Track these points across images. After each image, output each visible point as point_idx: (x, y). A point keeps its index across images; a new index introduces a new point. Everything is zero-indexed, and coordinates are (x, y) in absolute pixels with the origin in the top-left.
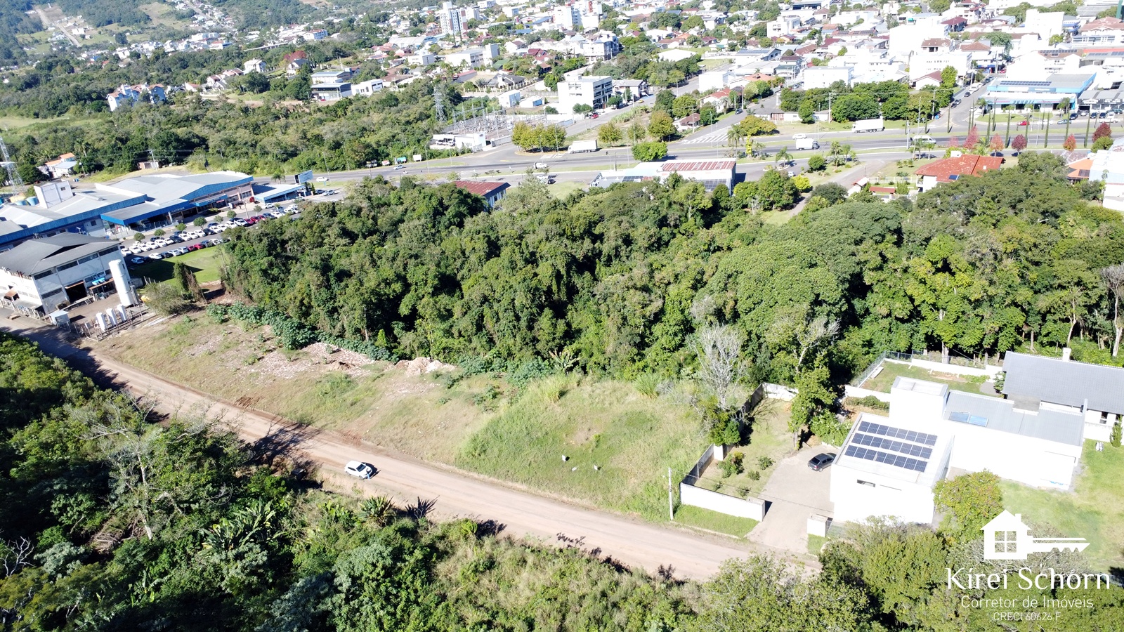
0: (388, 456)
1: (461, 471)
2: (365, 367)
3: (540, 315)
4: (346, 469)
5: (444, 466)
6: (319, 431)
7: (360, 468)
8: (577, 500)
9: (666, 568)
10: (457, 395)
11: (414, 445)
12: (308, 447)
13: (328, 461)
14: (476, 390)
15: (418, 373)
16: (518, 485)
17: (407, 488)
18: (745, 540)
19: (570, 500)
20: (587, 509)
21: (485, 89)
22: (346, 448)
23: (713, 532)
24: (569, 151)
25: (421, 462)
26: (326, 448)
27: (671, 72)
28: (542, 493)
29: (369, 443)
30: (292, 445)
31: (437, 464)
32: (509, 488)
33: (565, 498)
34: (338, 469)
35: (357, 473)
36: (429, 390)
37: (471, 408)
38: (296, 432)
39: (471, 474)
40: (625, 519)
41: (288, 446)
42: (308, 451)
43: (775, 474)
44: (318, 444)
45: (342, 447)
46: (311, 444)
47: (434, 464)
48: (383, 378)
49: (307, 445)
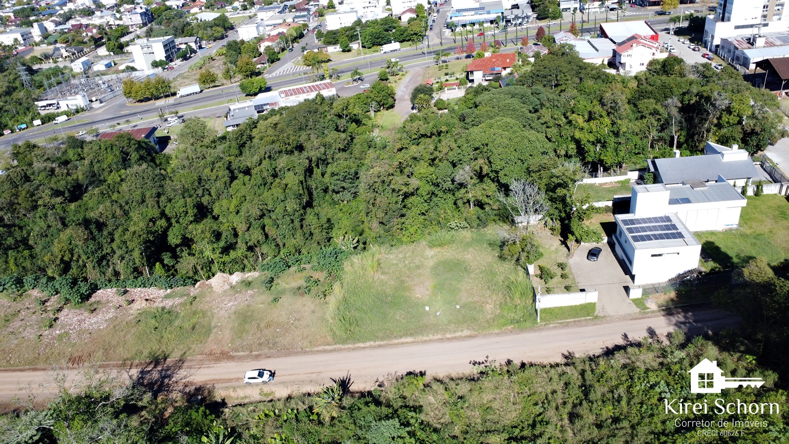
0: (269, 357)
1: (346, 346)
2: (167, 297)
4: (246, 380)
5: (328, 347)
6: (182, 361)
7: (261, 375)
8: (458, 334)
9: (567, 354)
10: (283, 292)
11: (285, 341)
12: (185, 377)
13: (218, 381)
14: (295, 284)
15: (227, 287)
16: (404, 340)
17: (314, 375)
18: (596, 317)
19: (453, 335)
20: (470, 337)
21: (51, 61)
22: (223, 364)
23: (573, 320)
24: (178, 96)
25: (303, 352)
26: (203, 371)
27: (214, 29)
28: (427, 339)
29: (242, 353)
30: (166, 381)
31: (320, 348)
32: (398, 344)
33: (448, 336)
34: (234, 384)
35: (260, 380)
36: (252, 296)
37: (304, 299)
38: (159, 368)
39: (357, 345)
40: (505, 333)
41: (162, 382)
42: (187, 380)
43: (573, 271)
44: (192, 371)
45: (218, 365)
46: (185, 373)
47: (317, 349)
48: (197, 299)
49: (181, 376)
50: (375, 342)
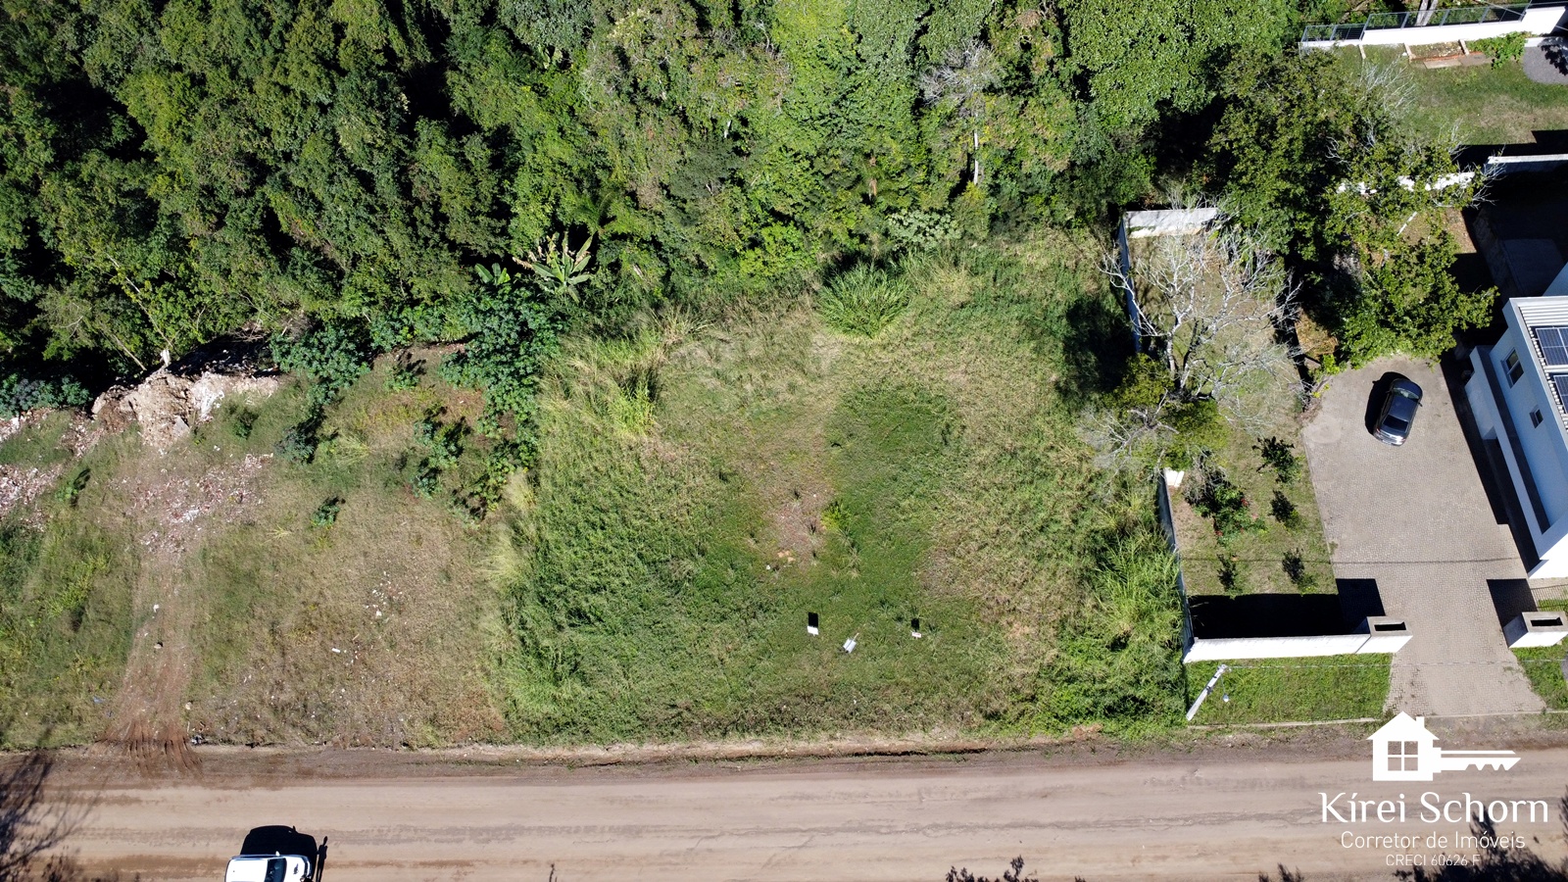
0: (309, 774)
3: (411, 147)
5: (492, 751)
6: (40, 763)
9: (1276, 880)
10: (352, 478)
12: (52, 838)
14: (389, 443)
15: (181, 430)
19: (896, 742)
22: (167, 792)
25: (414, 764)
26: (107, 817)
29: (222, 750)
31: (467, 752)
37: (418, 510)
39: (584, 750)
42: (57, 851)
43: (1319, 487)
44: (74, 813)
45: (156, 794)
46: (50, 821)
47: (457, 752)
48: (93, 482)
49: (40, 832)
50: (641, 741)
